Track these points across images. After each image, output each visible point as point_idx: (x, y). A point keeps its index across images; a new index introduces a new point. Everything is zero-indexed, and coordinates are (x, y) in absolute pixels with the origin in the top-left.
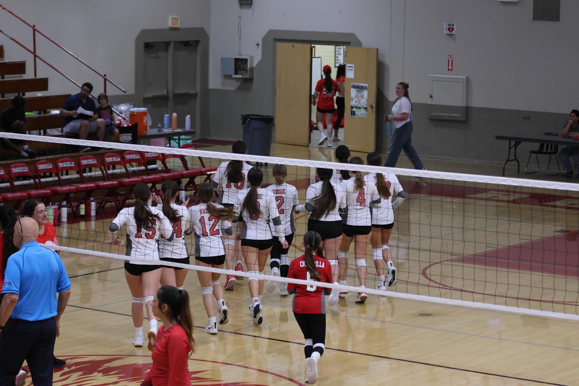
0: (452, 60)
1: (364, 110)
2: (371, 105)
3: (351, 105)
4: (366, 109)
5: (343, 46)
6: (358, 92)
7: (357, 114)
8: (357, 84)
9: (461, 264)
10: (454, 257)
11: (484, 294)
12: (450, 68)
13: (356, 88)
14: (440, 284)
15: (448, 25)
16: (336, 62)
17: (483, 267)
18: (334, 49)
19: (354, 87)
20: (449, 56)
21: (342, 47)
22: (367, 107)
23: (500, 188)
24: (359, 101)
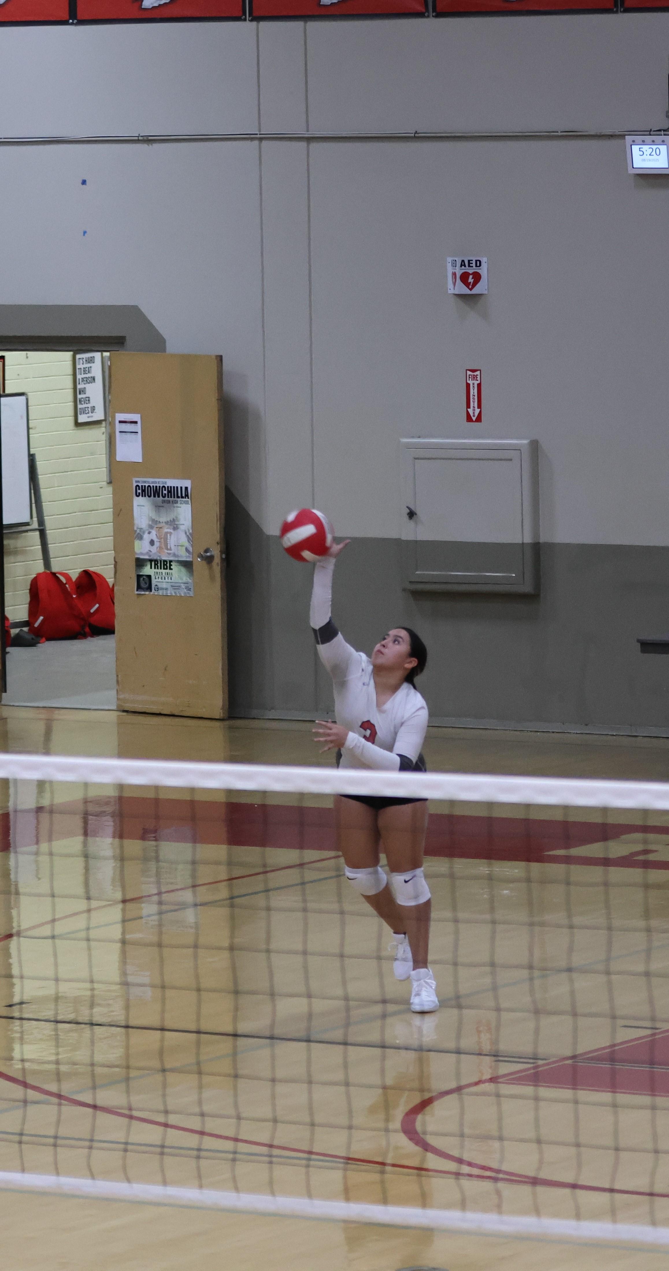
0: (479, 385)
1: (183, 570)
2: (207, 551)
3: (134, 553)
4: (187, 565)
5: (102, 351)
6: (158, 507)
7: (160, 585)
8: (153, 482)
9: (529, 1090)
10: (505, 1069)
11: (612, 1190)
12: (474, 411)
13: (150, 496)
14: (460, 1161)
15: (459, 264)
16: (79, 406)
17: (606, 1097)
18: (69, 364)
19: (143, 491)
20: (469, 373)
21: (97, 356)
22: (191, 559)
23: (652, 822)
24: (164, 539)
